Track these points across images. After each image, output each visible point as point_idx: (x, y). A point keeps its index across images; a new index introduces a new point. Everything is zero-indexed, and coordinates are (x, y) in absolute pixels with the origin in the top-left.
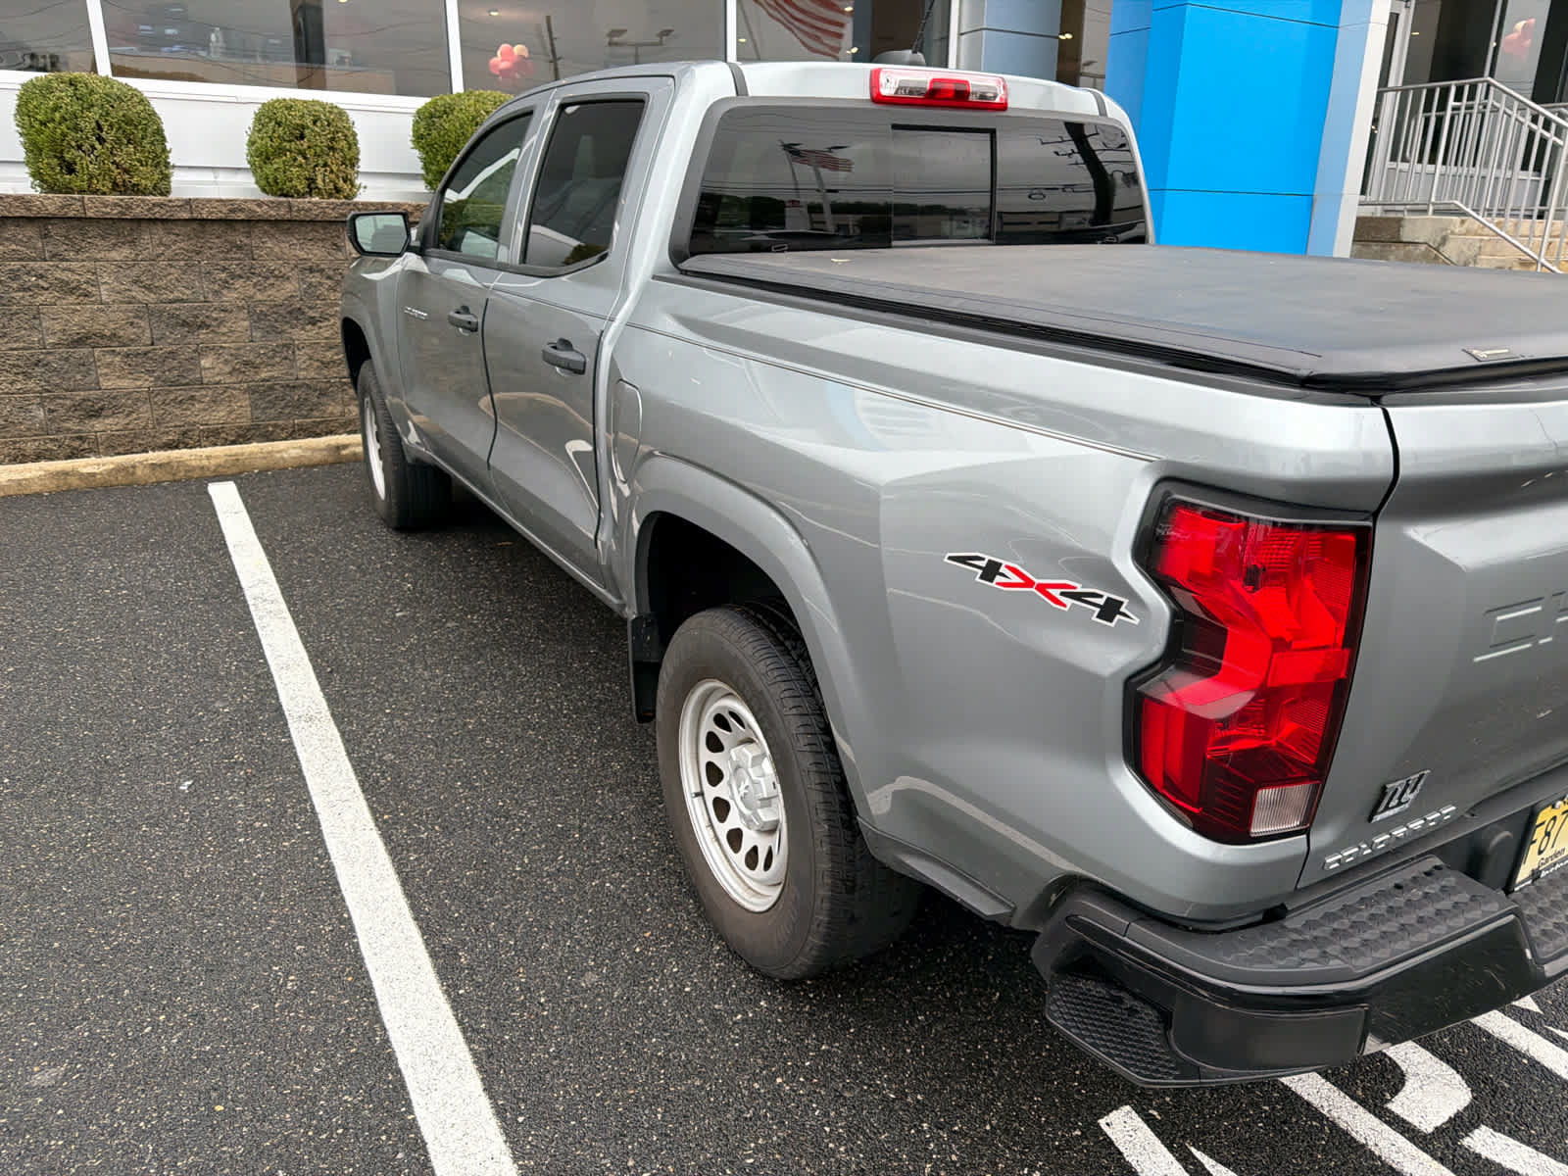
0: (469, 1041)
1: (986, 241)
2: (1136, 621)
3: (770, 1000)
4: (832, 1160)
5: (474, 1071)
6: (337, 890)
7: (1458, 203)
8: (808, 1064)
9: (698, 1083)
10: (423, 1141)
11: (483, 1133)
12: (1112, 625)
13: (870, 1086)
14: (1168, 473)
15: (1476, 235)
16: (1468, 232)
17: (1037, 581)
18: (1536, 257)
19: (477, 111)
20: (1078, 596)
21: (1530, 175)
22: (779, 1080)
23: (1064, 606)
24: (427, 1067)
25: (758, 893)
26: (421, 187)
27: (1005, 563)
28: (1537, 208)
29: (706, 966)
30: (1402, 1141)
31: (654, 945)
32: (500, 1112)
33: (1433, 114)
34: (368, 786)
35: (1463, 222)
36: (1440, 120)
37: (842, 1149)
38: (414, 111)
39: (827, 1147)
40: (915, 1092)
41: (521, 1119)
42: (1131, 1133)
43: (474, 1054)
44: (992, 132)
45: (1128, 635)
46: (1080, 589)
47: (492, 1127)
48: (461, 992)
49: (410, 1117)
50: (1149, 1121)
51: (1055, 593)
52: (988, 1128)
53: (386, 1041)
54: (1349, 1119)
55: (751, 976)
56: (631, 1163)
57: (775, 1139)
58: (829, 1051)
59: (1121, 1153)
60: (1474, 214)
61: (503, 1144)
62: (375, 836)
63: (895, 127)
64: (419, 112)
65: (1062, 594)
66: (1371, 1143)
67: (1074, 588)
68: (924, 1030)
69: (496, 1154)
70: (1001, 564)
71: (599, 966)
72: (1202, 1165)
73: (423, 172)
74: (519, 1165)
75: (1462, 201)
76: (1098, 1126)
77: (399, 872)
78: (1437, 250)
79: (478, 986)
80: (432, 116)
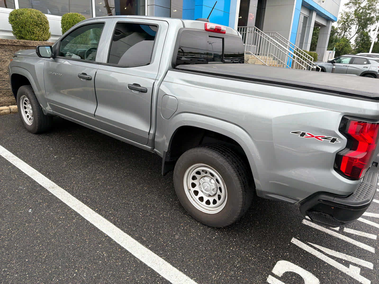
0: (161, 257)
1: (221, 62)
2: (340, 142)
3: (218, 233)
4: (252, 261)
5: (167, 263)
6: (99, 230)
7: (250, 52)
8: (234, 244)
9: (216, 253)
10: (168, 281)
11: (180, 275)
12: (334, 143)
13: (249, 245)
14: (345, 115)
15: (253, 59)
16: (252, 58)
17: (315, 136)
18: (265, 64)
19: (31, 14)
20: (326, 138)
21: (256, 46)
22: (231, 248)
23: (322, 140)
24: (156, 265)
25: (210, 210)
26: (12, 35)
27: (306, 133)
28: (257, 53)
29: (199, 229)
30: (336, 233)
31: (185, 226)
32: (180, 270)
33: (245, 32)
34: (86, 203)
35: (251, 56)
36: (245, 34)
37: (253, 258)
38: (9, 13)
39: (250, 259)
40: (257, 244)
41: (186, 270)
42: (297, 242)
43: (164, 259)
44: (223, 39)
45: (338, 145)
46: (326, 137)
47: (181, 274)
48: (150, 246)
49: (161, 277)
50: (298, 239)
51: (320, 138)
52: (274, 247)
53: (141, 262)
54: (326, 231)
55: (210, 229)
56: (216, 273)
57: (239, 260)
58: (236, 240)
59: (298, 246)
60: (253, 54)
61: (186, 276)
62: (97, 215)
63: (209, 36)
64: (11, 13)
65: (321, 138)
66: (332, 234)
67: (325, 137)
68: (250, 232)
69: (187, 279)
70: (305, 133)
71: (177, 233)
72: (311, 245)
73: (12, 30)
74: (194, 280)
75: (251, 52)
76: (291, 242)
77: (112, 222)
78: (247, 61)
79: (153, 244)
80: (16, 15)
